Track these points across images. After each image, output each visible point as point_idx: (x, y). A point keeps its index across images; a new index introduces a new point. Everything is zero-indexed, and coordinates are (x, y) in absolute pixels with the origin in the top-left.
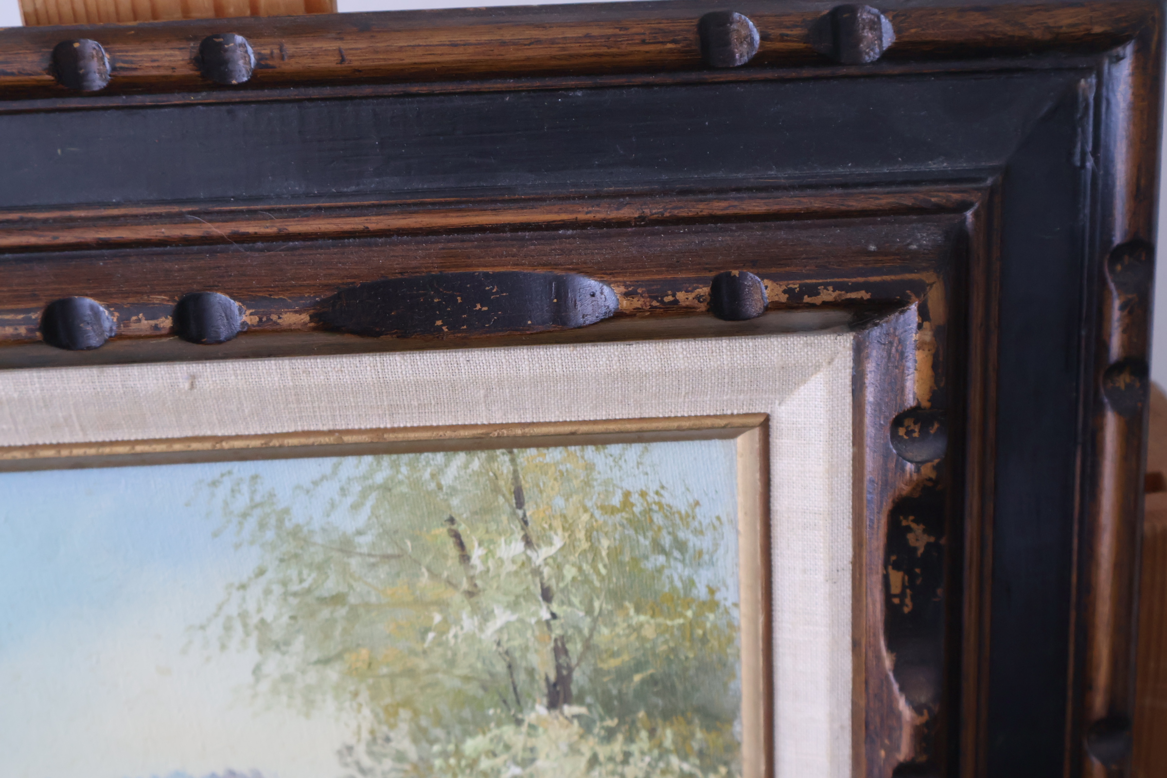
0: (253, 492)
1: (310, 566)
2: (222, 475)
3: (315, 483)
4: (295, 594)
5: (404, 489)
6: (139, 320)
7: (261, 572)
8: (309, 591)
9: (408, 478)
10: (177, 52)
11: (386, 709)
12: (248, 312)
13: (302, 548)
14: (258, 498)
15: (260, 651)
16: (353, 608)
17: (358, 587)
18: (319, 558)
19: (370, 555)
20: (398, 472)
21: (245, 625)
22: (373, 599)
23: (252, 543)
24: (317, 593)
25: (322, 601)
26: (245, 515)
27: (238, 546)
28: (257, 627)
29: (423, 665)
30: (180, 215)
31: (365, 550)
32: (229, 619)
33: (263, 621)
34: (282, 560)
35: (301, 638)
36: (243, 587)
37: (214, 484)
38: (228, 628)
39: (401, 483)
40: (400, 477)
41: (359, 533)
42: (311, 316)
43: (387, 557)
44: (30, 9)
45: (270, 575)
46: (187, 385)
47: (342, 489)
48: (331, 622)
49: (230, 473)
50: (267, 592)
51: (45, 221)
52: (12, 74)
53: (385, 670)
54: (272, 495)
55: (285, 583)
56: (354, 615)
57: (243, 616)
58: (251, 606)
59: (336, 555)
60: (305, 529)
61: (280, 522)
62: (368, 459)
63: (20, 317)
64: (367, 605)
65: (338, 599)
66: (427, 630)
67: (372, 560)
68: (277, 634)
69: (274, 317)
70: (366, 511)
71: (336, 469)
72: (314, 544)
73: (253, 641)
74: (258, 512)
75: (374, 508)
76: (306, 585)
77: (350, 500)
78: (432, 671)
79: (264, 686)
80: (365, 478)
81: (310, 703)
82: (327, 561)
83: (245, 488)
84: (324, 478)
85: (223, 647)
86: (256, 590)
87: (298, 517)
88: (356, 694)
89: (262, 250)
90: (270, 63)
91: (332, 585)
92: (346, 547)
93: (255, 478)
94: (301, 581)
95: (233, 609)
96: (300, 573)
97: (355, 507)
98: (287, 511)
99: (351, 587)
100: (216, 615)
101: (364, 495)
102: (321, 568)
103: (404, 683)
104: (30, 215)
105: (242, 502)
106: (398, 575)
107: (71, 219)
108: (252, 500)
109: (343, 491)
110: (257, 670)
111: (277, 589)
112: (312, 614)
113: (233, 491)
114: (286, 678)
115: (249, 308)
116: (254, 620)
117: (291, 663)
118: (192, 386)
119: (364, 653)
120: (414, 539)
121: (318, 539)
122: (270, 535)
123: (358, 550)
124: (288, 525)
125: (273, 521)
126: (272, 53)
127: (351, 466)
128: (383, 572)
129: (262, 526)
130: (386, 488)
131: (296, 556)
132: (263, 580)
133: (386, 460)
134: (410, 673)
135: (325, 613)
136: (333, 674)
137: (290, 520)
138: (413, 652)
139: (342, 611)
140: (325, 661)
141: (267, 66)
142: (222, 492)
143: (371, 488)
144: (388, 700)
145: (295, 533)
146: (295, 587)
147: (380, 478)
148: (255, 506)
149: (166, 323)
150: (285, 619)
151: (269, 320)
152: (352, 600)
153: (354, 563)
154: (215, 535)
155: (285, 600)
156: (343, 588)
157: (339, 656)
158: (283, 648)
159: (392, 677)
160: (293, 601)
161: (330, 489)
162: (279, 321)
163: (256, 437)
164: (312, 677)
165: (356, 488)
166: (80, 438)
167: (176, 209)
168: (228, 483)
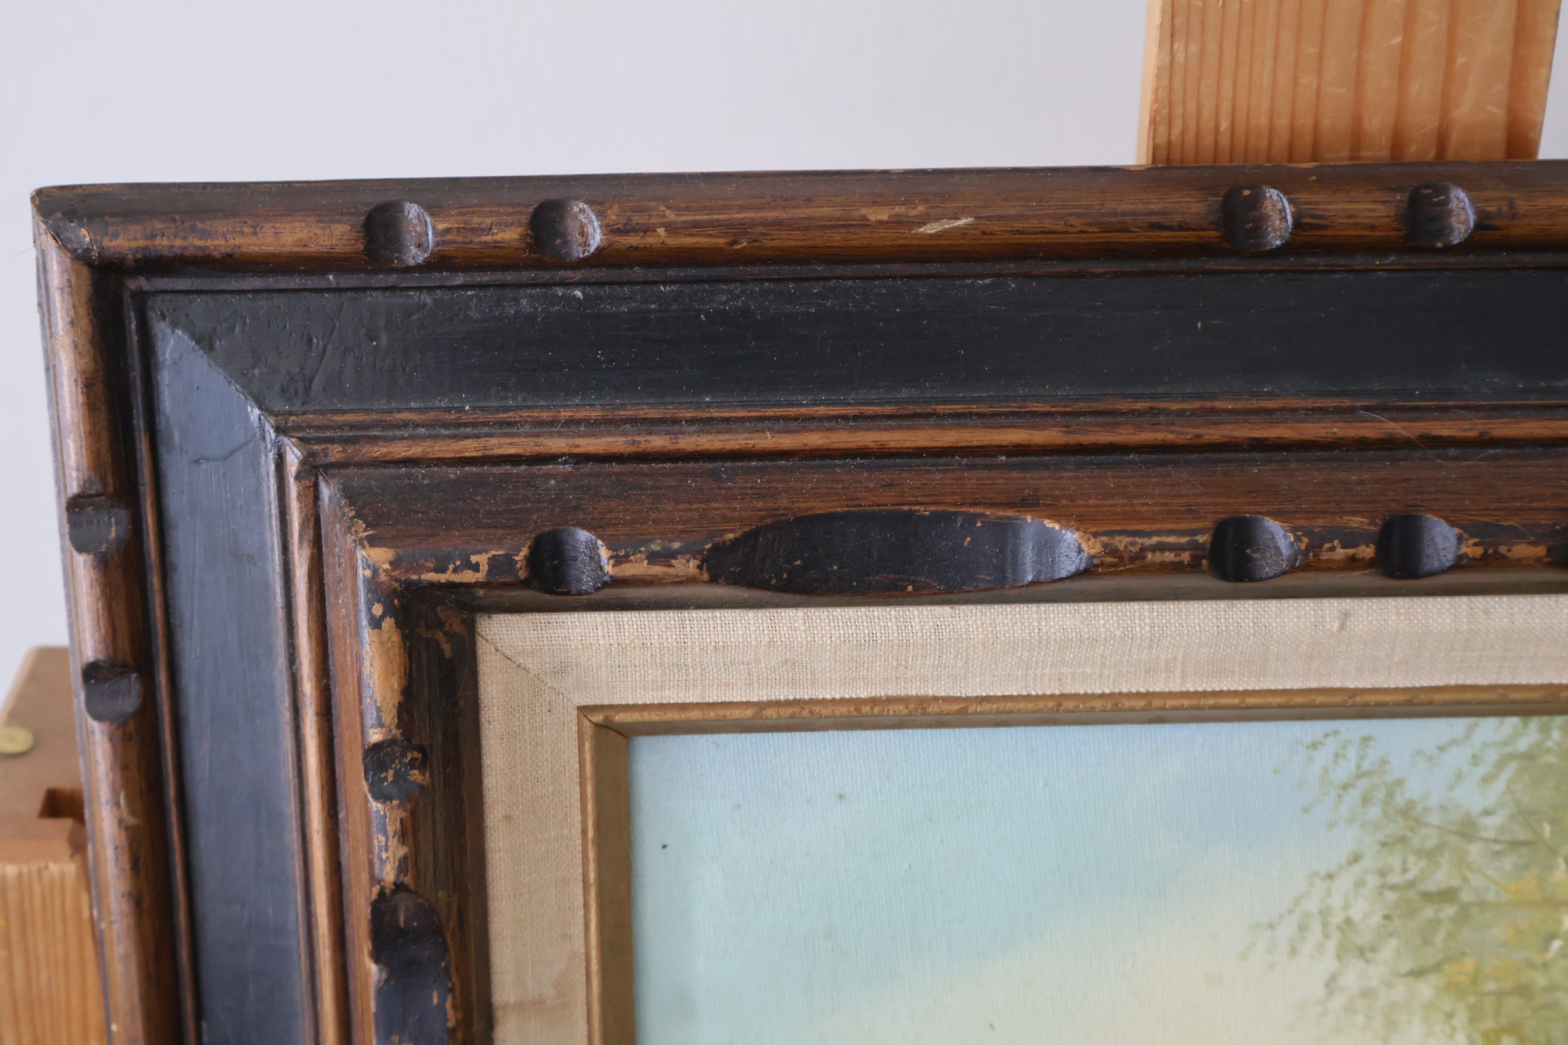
0: (1362, 758)
1: (1419, 853)
2: (1327, 735)
3: (1441, 749)
4: (1394, 888)
5: (1551, 759)
6: (1333, 549)
7: (1356, 858)
8: (1411, 884)
9: (1558, 744)
10: (1379, 206)
11: (1485, 1035)
12: (1471, 542)
13: (1412, 830)
14: (1366, 766)
15: (1339, 958)
16: (1465, 909)
17: (1475, 880)
18: (1431, 843)
19: (1496, 841)
20: (1548, 737)
21: (1325, 925)
22: (1491, 897)
23: (1350, 821)
24: (1422, 887)
25: (1427, 897)
26: (1346, 787)
27: (1331, 825)
28: (1339, 928)
29: (1540, 980)
30: (1351, 410)
31: (1490, 835)
32: (1307, 916)
33: (1348, 921)
34: (1384, 844)
35: (1393, 943)
36: (1330, 877)
37: (1314, 746)
38: (1303, 928)
39: (1549, 751)
40: (1550, 744)
41: (1487, 812)
42: (1549, 550)
43: (1516, 844)
44: (1162, 139)
45: (1366, 862)
46: (1336, 626)
47: (1474, 757)
48: (1435, 923)
49: (1336, 733)
50: (1360, 884)
51: (1180, 413)
52: (1171, 228)
53: (1491, 986)
54: (1384, 762)
55: (1383, 874)
56: (1463, 917)
57: (1325, 913)
58: (1336, 901)
59: (1453, 839)
60: (1419, 807)
61: (1390, 795)
62: (1513, 722)
63: (1184, 540)
64: (1483, 905)
65: (1447, 895)
66: (1553, 937)
67: (1498, 847)
68: (1363, 938)
69: (1503, 549)
70: (1500, 784)
71: (1470, 731)
72: (1427, 825)
73: (1331, 946)
74: (1363, 783)
75: (1510, 782)
76: (1409, 876)
77: (1482, 771)
78: (1551, 988)
79: (1337, 1002)
80: (1505, 743)
81: (1391, 1025)
82: (1440, 848)
83: (1352, 752)
84: (1454, 742)
85: (1294, 951)
86: (1345, 881)
87: (1413, 790)
88: (1450, 1016)
89: (1456, 458)
90: (1498, 223)
91: (1442, 877)
92: (1467, 829)
93: (1366, 740)
94: (1405, 870)
95: (1312, 905)
96: (1404, 862)
97: (1487, 780)
98: (1399, 783)
99: (1465, 880)
100: (1291, 911)
101: (1500, 765)
102: (1431, 855)
103: (1513, 1002)
104: (1163, 405)
105: (1345, 770)
106: (1526, 867)
107: (1213, 411)
108: (1358, 766)
109: (1475, 760)
110: (1331, 984)
111: (1373, 881)
112: (1411, 913)
113: (1337, 755)
114: (1367, 994)
115: (1472, 535)
116: (1337, 919)
117: (1376, 973)
118: (1342, 626)
119: (1469, 963)
120: (1554, 822)
121: (1434, 819)
122: (1374, 811)
123: (1483, 834)
124: (1400, 800)
125: (1380, 795)
126: (1500, 210)
127: (1491, 729)
128: (1508, 863)
129: (1366, 800)
130: (1528, 757)
131: (1403, 839)
132: (1357, 869)
133: (1535, 723)
134: (1523, 991)
135: (1428, 912)
136: (1426, 989)
137: (1402, 794)
138: (1531, 965)
139: (1449, 911)
140: (1418, 973)
141: (1491, 228)
142: (1322, 757)
143: (1511, 757)
144: (1489, 1024)
145: (1406, 811)
146: (1395, 879)
147: (1523, 744)
148: (1359, 776)
149: (1367, 551)
150: (1376, 919)
151: (1496, 552)
152: (1466, 897)
153: (1474, 850)
154: (1306, 810)
155: (1380, 894)
156: (1455, 882)
157: (1437, 968)
158: (1368, 955)
159: (1500, 995)
160: (1391, 896)
161: (1458, 757)
162: (1509, 555)
163: (1397, 690)
164: (1399, 991)
165: (1492, 756)
166: (1176, 687)
167: (1347, 402)
168: (1332, 744)
